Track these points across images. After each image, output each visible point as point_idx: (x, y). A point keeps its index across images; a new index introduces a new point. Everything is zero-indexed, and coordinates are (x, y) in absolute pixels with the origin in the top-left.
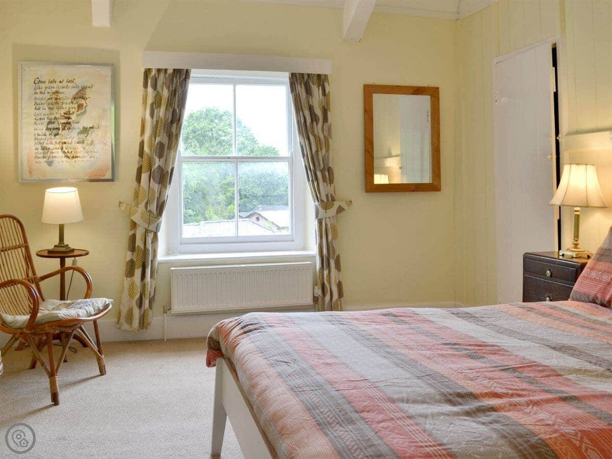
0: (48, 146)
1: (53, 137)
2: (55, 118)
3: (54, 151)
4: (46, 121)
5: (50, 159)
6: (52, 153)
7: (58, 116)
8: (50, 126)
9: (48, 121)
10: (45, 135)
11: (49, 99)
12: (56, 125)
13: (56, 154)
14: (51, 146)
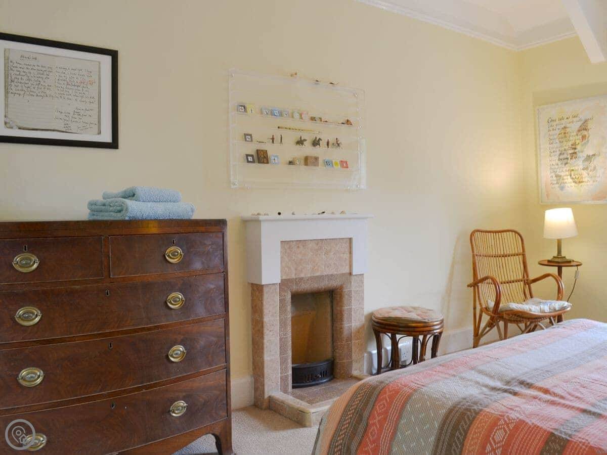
0: (560, 174)
1: (563, 166)
2: (565, 150)
3: (565, 178)
4: (558, 153)
5: (562, 185)
6: (563, 179)
7: (566, 148)
8: (562, 157)
9: (560, 152)
10: (558, 165)
11: (559, 134)
12: (565, 156)
13: (566, 180)
14: (562, 174)
